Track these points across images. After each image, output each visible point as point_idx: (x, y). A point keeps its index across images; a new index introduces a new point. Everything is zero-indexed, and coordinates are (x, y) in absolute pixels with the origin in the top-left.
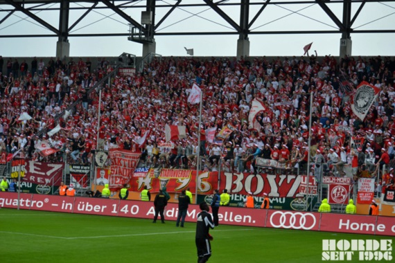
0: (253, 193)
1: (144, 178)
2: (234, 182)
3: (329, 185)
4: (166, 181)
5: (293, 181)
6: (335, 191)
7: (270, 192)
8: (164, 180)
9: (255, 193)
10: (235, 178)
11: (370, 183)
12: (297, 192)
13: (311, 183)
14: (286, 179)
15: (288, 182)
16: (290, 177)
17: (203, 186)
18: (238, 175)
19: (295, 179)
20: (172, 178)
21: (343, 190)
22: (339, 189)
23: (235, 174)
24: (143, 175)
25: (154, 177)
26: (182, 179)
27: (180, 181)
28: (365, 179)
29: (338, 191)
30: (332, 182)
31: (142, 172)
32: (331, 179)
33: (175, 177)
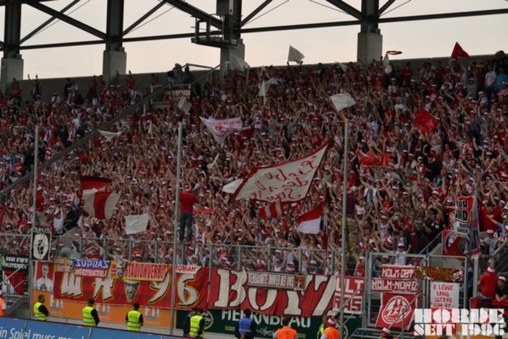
0: (260, 307)
1: (103, 278)
2: (233, 288)
3: (381, 295)
4: (135, 286)
5: (324, 285)
6: (390, 306)
7: (286, 307)
8: (132, 282)
9: (263, 308)
10: (233, 280)
11: (450, 292)
12: (330, 307)
13: (352, 291)
14: (313, 282)
15: (316, 288)
16: (320, 279)
17: (187, 295)
18: (238, 274)
19: (326, 283)
20: (143, 279)
21: (404, 304)
22: (399, 301)
23: (233, 272)
24: (101, 273)
25: (117, 277)
26: (158, 282)
27: (156, 286)
28: (441, 283)
29: (396, 306)
30: (386, 288)
31: (100, 268)
32: (385, 284)
33: (146, 279)
